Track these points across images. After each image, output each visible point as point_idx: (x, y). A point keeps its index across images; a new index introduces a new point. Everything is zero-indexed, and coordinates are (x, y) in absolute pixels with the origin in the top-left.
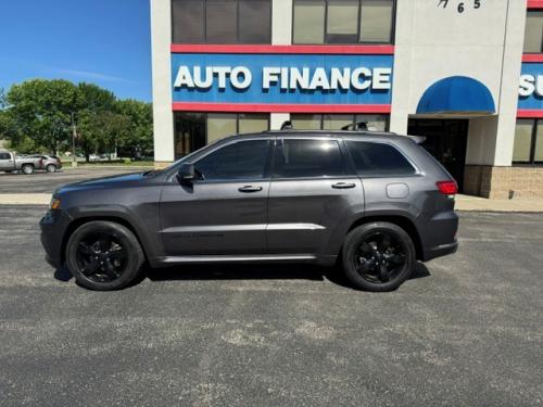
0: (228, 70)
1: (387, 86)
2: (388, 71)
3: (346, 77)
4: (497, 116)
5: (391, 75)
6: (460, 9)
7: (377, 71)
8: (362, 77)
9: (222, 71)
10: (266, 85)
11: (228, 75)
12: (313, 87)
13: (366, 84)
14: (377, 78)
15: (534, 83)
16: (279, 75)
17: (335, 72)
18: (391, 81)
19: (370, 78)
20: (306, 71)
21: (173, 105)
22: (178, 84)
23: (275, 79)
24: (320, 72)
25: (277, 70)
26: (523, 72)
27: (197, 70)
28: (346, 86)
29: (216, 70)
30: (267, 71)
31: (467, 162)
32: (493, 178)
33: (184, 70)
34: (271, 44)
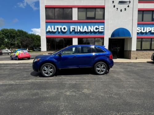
0: (61, 27)
1: (103, 31)
2: (103, 27)
3: (92, 28)
4: (132, 38)
5: (104, 28)
6: (121, 11)
7: (100, 27)
8: (96, 29)
9: (59, 27)
10: (71, 31)
11: (61, 28)
12: (84, 31)
13: (98, 30)
14: (100, 29)
15: (141, 29)
16: (75, 28)
17: (89, 27)
18: (104, 29)
19: (99, 29)
20: (82, 27)
21: (46, 36)
22: (47, 30)
23: (74, 29)
24: (85, 27)
25: (74, 27)
26: (138, 26)
27: (53, 27)
28: (92, 31)
29: (58, 27)
30: (71, 27)
31: (125, 50)
32: (131, 54)
33: (49, 27)
34: (72, 20)
